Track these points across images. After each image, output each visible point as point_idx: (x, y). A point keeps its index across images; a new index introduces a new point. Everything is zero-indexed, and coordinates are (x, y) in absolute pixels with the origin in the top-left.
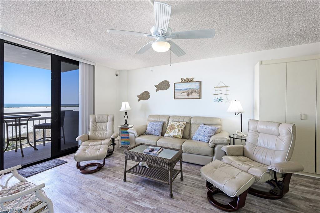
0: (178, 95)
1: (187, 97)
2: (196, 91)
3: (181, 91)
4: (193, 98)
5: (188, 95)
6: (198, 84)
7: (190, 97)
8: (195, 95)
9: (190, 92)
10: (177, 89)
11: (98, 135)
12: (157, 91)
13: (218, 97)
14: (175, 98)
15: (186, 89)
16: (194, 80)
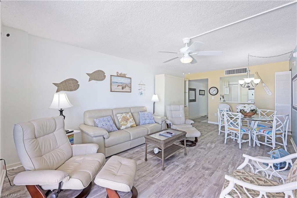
0: (114, 87)
1: (122, 91)
2: (128, 86)
3: (117, 84)
4: (126, 91)
5: (123, 88)
6: (129, 80)
7: (124, 90)
8: (127, 89)
9: (124, 86)
10: (113, 82)
11: (52, 161)
12: (89, 81)
13: (140, 91)
14: (111, 91)
15: (121, 83)
16: (127, 76)
